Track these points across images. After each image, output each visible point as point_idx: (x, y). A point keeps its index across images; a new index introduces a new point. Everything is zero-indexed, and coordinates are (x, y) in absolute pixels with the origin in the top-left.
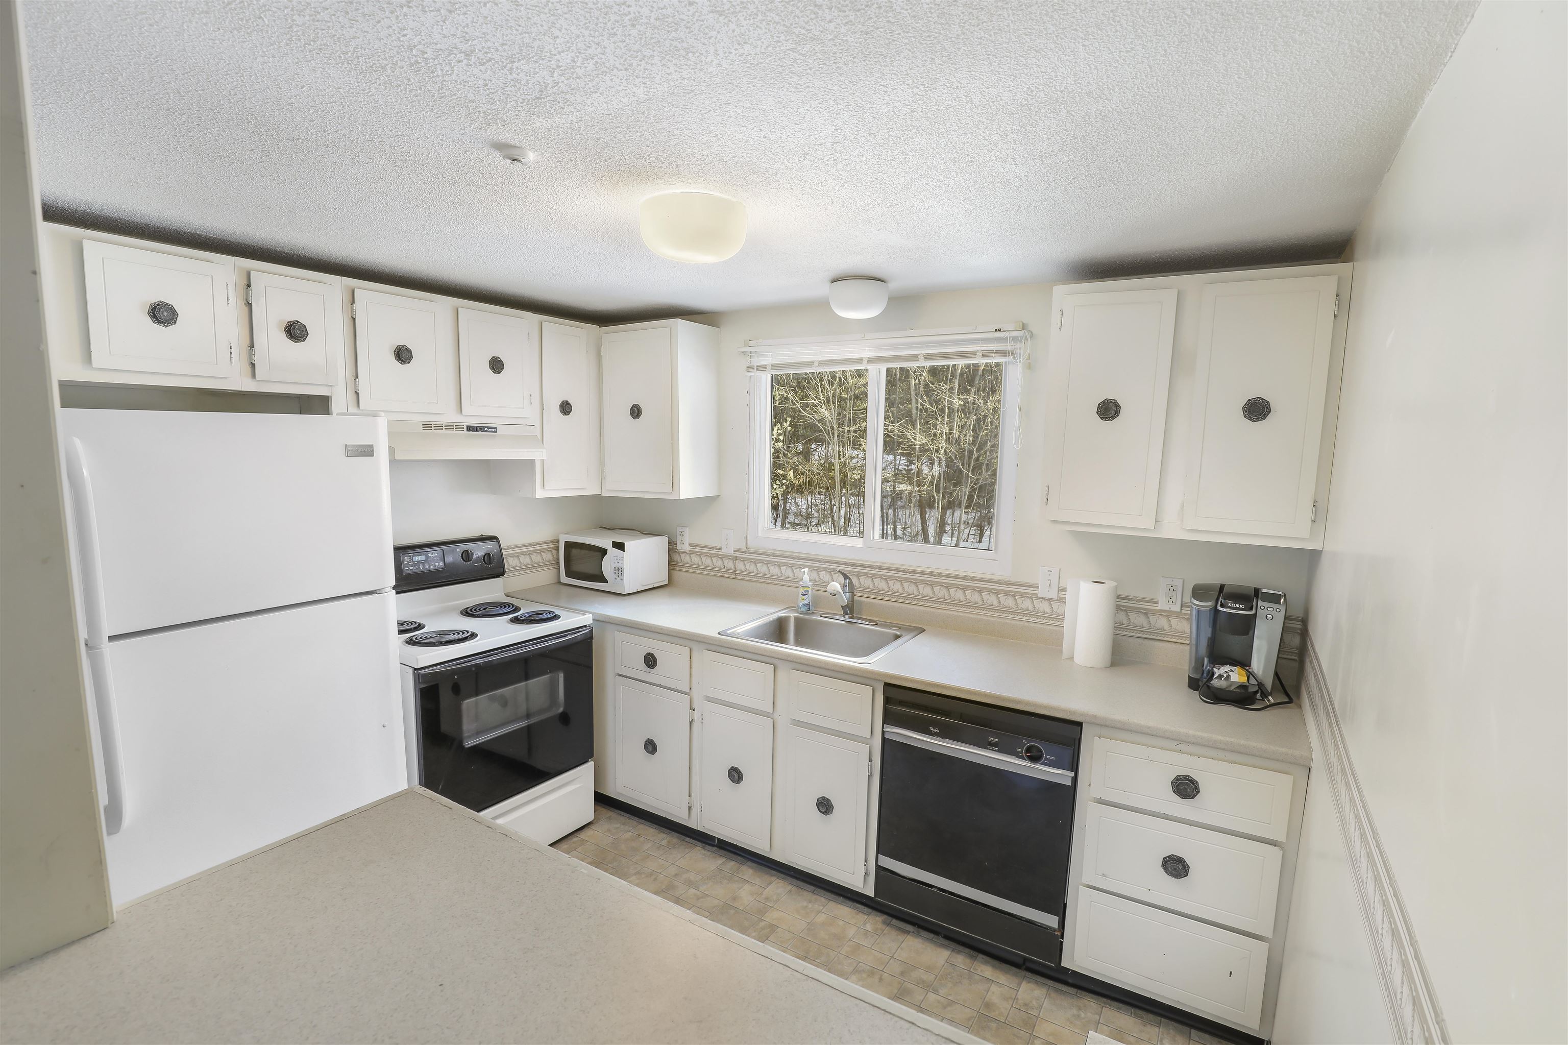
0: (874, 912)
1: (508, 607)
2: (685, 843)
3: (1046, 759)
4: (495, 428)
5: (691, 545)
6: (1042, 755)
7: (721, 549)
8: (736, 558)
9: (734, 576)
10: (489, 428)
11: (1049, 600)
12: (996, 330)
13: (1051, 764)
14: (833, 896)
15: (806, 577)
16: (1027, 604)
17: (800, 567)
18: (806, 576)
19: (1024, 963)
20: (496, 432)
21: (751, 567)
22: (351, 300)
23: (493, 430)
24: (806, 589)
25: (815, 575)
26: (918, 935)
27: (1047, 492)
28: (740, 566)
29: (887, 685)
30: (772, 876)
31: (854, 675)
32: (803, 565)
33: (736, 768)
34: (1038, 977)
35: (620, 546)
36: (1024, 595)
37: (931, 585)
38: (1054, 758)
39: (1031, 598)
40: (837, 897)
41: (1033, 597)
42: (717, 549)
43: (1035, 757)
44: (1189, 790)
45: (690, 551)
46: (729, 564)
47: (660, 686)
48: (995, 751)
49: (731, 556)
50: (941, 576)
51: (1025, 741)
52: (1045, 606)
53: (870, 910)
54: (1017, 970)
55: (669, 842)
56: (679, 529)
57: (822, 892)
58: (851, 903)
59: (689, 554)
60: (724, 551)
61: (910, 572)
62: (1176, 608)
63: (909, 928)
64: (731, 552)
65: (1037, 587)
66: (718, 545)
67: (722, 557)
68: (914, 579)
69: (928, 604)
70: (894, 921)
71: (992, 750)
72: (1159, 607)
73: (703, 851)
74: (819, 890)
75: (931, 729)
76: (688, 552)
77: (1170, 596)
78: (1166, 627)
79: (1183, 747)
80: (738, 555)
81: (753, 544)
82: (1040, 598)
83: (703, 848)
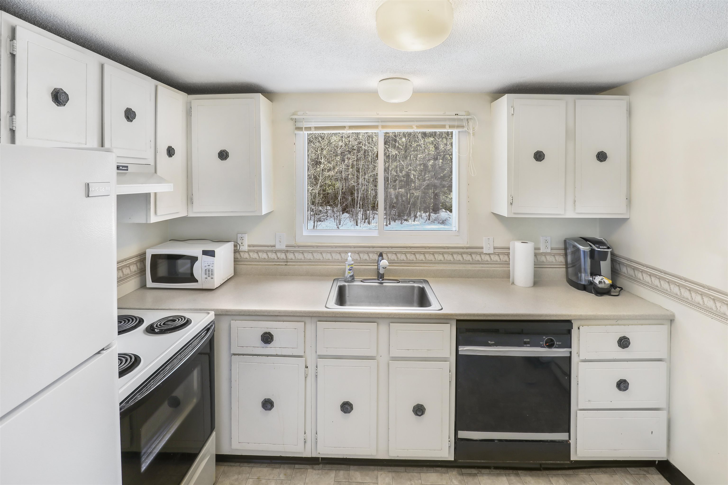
0: (449, 470)
1: (131, 321)
2: (298, 470)
3: (557, 345)
4: (127, 167)
5: (249, 246)
6: (554, 343)
7: (275, 246)
8: (287, 251)
9: (286, 264)
10: (123, 166)
11: (489, 254)
12: (456, 115)
13: (560, 347)
14: (419, 469)
15: (350, 259)
16: (478, 258)
17: (347, 252)
18: (350, 257)
19: (541, 466)
20: (127, 170)
21: (299, 256)
22: (10, 34)
23: (126, 168)
24: (351, 266)
25: (356, 257)
26: (483, 474)
27: (512, 198)
28: (290, 256)
29: (458, 321)
30: (374, 471)
31: (439, 319)
32: (348, 251)
33: (347, 402)
34: (552, 471)
35: (210, 253)
36: (476, 253)
37: (424, 254)
38: (560, 343)
39: (480, 254)
40: (421, 468)
41: (481, 254)
42: (272, 246)
43: (550, 344)
44: (627, 344)
45: (248, 250)
46: (282, 256)
47: (277, 356)
48: (528, 346)
49: (284, 250)
50: (429, 248)
51: (544, 337)
52: (487, 258)
53: (446, 469)
54: (538, 472)
55: (285, 475)
56: (239, 235)
57: (412, 469)
58: (432, 469)
59: (248, 252)
60: (278, 247)
61: (411, 247)
62: (549, 251)
63: (474, 471)
64: (283, 247)
65: (483, 248)
66: (272, 244)
67: (276, 252)
68: (413, 252)
69: (422, 265)
70: (464, 471)
71: (527, 346)
72: (541, 251)
73: (314, 471)
74: (409, 468)
75: (489, 342)
76: (247, 251)
77: (546, 245)
78: (545, 260)
79: (619, 322)
80: (288, 249)
81: (300, 241)
82: (484, 254)
83: (313, 468)
